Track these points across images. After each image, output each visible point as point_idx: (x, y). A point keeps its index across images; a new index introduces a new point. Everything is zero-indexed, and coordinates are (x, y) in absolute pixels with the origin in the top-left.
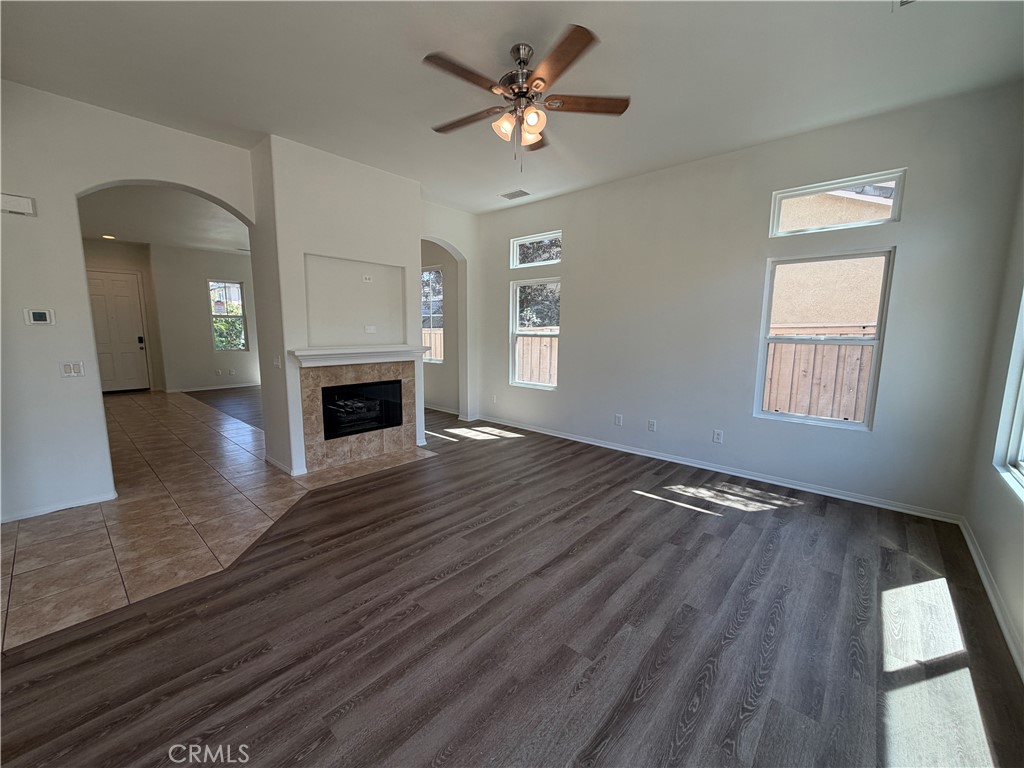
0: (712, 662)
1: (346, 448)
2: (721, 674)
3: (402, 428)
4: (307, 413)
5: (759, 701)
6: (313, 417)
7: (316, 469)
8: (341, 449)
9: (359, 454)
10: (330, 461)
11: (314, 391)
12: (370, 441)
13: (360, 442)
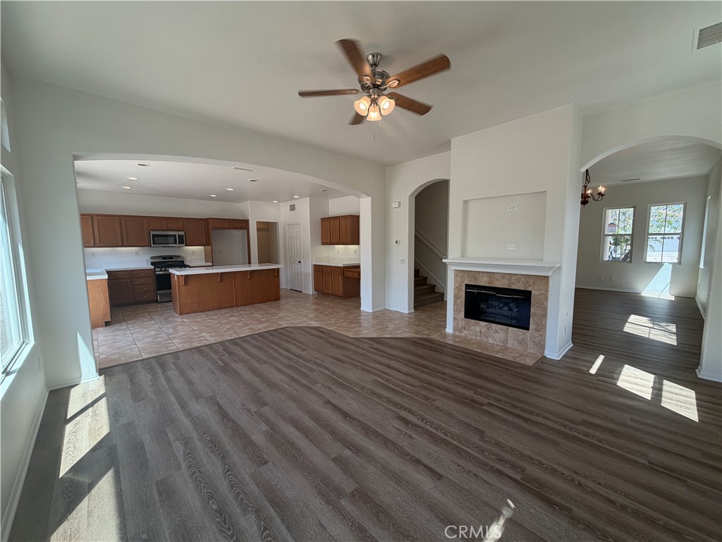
0: (220, 454)
1: (478, 329)
2: (211, 455)
3: (528, 333)
4: (456, 297)
5: (186, 462)
6: (459, 301)
7: (458, 333)
8: (473, 328)
9: (487, 337)
10: (466, 332)
11: (460, 285)
12: (496, 332)
13: (488, 329)
